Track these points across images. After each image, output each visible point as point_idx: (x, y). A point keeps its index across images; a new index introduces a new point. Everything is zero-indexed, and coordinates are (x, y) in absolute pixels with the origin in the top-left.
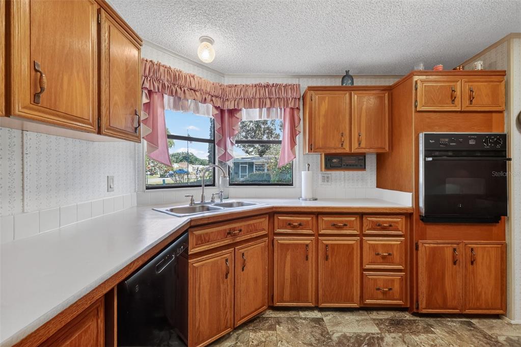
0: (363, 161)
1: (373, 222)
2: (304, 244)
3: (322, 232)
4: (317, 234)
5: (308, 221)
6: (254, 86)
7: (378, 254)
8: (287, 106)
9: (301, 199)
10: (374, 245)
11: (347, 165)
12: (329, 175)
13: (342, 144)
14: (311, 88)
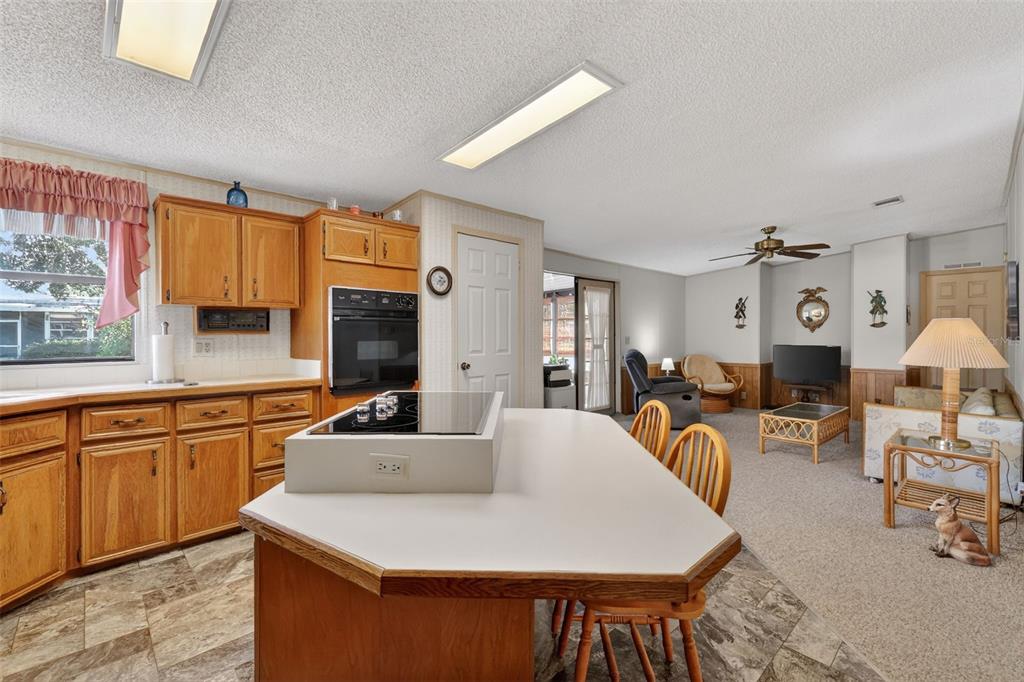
0: (265, 320)
1: (268, 402)
2: (148, 451)
3: (185, 427)
4: (173, 432)
5: (155, 413)
6: (29, 165)
7: (276, 445)
8: (118, 217)
9: (150, 382)
10: (270, 434)
11: (239, 325)
12: (211, 342)
13: (226, 294)
14: (165, 198)
